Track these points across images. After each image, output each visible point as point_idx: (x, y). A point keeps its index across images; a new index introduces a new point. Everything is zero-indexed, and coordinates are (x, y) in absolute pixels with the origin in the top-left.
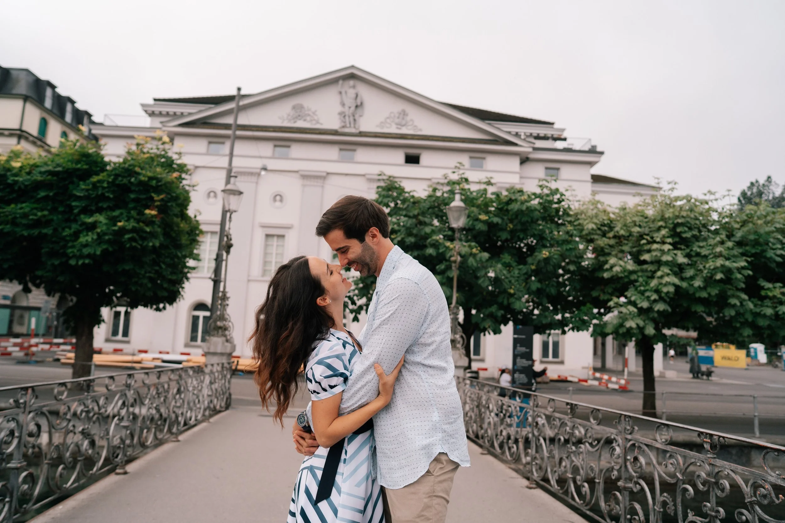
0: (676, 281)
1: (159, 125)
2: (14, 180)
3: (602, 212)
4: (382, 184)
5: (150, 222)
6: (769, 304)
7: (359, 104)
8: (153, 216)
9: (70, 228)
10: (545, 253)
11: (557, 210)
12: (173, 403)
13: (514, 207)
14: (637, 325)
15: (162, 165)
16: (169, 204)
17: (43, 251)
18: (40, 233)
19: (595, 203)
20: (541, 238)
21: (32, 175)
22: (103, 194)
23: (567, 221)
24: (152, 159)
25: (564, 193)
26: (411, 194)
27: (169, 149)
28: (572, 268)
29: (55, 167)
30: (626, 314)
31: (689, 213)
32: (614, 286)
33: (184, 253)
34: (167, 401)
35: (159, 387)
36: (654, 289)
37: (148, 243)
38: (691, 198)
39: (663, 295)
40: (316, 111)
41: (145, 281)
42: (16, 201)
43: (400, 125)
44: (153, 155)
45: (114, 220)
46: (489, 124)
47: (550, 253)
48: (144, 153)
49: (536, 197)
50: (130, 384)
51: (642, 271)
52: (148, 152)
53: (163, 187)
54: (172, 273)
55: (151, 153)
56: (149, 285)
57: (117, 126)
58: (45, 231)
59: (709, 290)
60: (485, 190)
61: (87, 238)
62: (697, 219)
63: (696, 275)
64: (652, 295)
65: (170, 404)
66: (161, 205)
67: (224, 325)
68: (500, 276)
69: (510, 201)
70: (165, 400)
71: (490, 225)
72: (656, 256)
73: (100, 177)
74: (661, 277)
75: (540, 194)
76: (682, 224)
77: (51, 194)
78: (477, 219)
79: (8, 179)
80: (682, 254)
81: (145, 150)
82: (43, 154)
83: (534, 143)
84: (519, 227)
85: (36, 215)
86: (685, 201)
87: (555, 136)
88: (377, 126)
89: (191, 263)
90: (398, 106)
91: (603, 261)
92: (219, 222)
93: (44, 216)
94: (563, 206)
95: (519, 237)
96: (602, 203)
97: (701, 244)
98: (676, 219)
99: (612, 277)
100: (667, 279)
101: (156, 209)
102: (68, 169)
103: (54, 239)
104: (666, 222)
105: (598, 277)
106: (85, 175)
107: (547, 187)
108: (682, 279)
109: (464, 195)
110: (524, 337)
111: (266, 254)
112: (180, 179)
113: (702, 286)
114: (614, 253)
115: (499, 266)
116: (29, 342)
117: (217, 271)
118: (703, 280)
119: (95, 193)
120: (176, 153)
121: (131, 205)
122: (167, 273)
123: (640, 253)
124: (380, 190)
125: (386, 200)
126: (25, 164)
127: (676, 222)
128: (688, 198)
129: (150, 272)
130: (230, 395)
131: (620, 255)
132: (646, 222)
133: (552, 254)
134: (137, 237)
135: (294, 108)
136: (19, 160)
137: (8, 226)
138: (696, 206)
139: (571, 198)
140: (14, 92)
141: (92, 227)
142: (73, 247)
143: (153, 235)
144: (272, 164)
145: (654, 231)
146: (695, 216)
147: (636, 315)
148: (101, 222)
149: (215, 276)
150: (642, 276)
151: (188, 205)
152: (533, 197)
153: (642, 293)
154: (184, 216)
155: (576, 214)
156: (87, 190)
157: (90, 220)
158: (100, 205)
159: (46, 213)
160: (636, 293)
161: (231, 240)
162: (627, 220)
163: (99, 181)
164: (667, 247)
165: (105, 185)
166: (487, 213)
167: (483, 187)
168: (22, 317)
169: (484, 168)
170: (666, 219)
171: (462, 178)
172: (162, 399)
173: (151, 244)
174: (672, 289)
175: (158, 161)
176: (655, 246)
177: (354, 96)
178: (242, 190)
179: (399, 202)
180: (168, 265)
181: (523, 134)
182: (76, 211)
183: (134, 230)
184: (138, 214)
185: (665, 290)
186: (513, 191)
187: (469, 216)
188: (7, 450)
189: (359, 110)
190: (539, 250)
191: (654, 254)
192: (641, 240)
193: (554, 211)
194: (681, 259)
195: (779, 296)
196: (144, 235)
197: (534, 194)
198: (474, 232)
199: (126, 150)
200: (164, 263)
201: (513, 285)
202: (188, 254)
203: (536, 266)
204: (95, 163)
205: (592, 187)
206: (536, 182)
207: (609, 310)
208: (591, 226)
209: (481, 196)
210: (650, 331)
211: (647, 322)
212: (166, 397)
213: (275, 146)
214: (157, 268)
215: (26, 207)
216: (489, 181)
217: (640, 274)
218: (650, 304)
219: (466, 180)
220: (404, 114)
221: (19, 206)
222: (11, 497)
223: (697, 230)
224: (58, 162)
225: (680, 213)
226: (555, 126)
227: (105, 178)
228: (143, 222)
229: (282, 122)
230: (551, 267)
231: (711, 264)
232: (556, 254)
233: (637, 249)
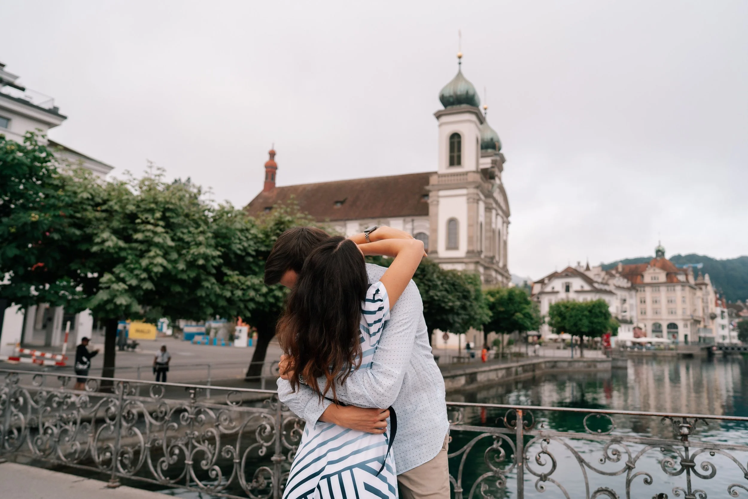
0: (165, 262)
10: (34, 216)
11: (39, 170)
14: (126, 302)
30: (117, 290)
31: (177, 201)
36: (144, 268)
39: (153, 274)
47: (39, 217)
51: (131, 249)
59: (189, 272)
63: (180, 258)
64: (141, 274)
72: (148, 236)
75: (25, 147)
76: (171, 210)
80: (170, 237)
94: (47, 166)
97: (184, 231)
98: (167, 204)
99: (102, 251)
100: (157, 260)
104: (158, 206)
108: (169, 261)
113: (184, 269)
118: (186, 263)
133: (42, 219)
147: (125, 292)
150: (131, 254)
153: (131, 271)
160: (125, 270)
164: (160, 230)
170: (158, 202)
174: (160, 270)
176: (149, 227)
185: (155, 269)
191: (146, 234)
192: (135, 219)
193: (35, 169)
194: (169, 242)
195: (237, 282)
197: (17, 146)
203: (17, 229)
208: (85, 195)
217: (129, 252)
218: (139, 282)
231: (194, 250)
232: (46, 219)
233: (126, 226)
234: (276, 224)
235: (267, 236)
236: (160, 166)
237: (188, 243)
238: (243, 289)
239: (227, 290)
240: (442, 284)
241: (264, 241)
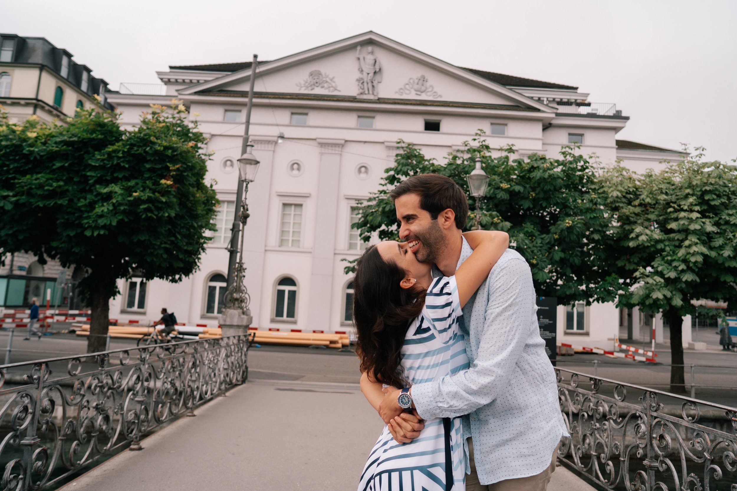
0: (705, 250)
1: (176, 94)
2: (29, 151)
3: (627, 180)
4: (401, 152)
5: (165, 192)
7: (377, 70)
8: (168, 186)
9: (85, 199)
10: (568, 222)
11: (581, 178)
12: (189, 377)
13: (537, 175)
14: (664, 295)
15: (178, 134)
16: (185, 174)
17: (58, 222)
18: (56, 203)
19: (620, 170)
20: (564, 206)
21: (47, 145)
22: (118, 164)
23: (591, 189)
24: (168, 128)
25: (588, 160)
26: (431, 162)
27: (185, 118)
28: (596, 237)
29: (70, 137)
30: (652, 284)
31: (717, 180)
32: (640, 256)
33: (200, 224)
34: (182, 374)
35: (175, 360)
36: (681, 259)
37: (164, 213)
38: (720, 165)
39: (691, 265)
40: (334, 78)
41: (161, 252)
42: (32, 172)
43: (419, 91)
44: (168, 124)
45: (129, 191)
46: (511, 89)
47: (573, 222)
48: (160, 122)
49: (559, 165)
50: (144, 358)
51: (669, 240)
52: (164, 121)
53: (179, 157)
54: (188, 244)
55: (166, 123)
56: (165, 256)
57: (133, 95)
58: (60, 202)
60: (507, 158)
61: (102, 208)
62: (726, 186)
63: (726, 244)
64: (680, 265)
65: (185, 378)
66: (177, 175)
67: (241, 297)
68: (522, 246)
69: (533, 169)
70: (180, 374)
71: (512, 193)
72: (684, 224)
73: (115, 147)
74: (689, 246)
75: (563, 161)
76: (710, 192)
77: (66, 165)
78: (499, 188)
79: (24, 149)
80: (710, 222)
81: (161, 119)
82: (59, 123)
83: (557, 109)
84: (542, 195)
85: (51, 186)
86: (713, 167)
87: (578, 101)
88: (396, 92)
89: (207, 233)
90: (418, 72)
91: (629, 230)
92: (236, 192)
93: (60, 187)
94: (587, 173)
95: (541, 205)
96: (628, 170)
97: (731, 212)
98: (704, 186)
99: (638, 246)
100: (694, 249)
101: (172, 179)
102: (84, 139)
103: (69, 210)
104: (693, 190)
105: (623, 246)
106: (100, 145)
107: (570, 154)
108: (711, 248)
109: (485, 163)
110: (547, 308)
111: (283, 224)
112: (196, 148)
113: (732, 256)
114: (639, 222)
115: (522, 235)
116: (45, 313)
117: (234, 241)
118: (733, 249)
119: (111, 162)
120: (192, 122)
121: (146, 175)
122: (183, 243)
123: (666, 221)
124: (399, 158)
125: (405, 169)
126: (41, 134)
127: (704, 189)
128: (717, 165)
129: (165, 243)
130: (247, 368)
131: (646, 224)
132: (673, 190)
133: (576, 223)
134: (153, 208)
135: (311, 74)
136: (35, 130)
137: (24, 197)
138: (725, 173)
139: (594, 165)
140: (30, 61)
141: (108, 197)
142: (88, 217)
143: (168, 205)
144: (289, 132)
145: (681, 198)
146: (724, 183)
147: (663, 285)
148: (116, 192)
149: (232, 247)
150: (668, 245)
151: (204, 174)
152: (556, 164)
153: (670, 263)
154: (200, 186)
155: (601, 182)
156: (103, 160)
157: (105, 190)
158: (115, 175)
159: (61, 183)
160: (663, 263)
161: (247, 210)
162: (653, 187)
163: (114, 151)
164: (695, 215)
165: (120, 155)
166: (509, 181)
167: (504, 154)
168: (37, 288)
169: (506, 135)
170: (693, 186)
171: (482, 146)
172: (177, 373)
173: (166, 215)
174: (700, 259)
175: (174, 130)
176: (682, 214)
177: (374, 62)
178: (258, 160)
179: (418, 170)
180: (184, 236)
181: (545, 99)
182: (91, 182)
183: (149, 200)
184: (154, 184)
185: (693, 259)
186: (535, 158)
187: (490, 185)
188: (21, 426)
189: (378, 77)
190: (562, 219)
191: (682, 222)
192: (668, 208)
193: (578, 178)
194: (710, 228)
196: (160, 205)
197: (557, 161)
198: (496, 201)
199: (142, 119)
200: (180, 233)
201: (536, 255)
202: (204, 224)
203: (559, 235)
204: (111, 132)
205: (617, 153)
206: (559, 149)
207: (635, 280)
208: (616, 194)
209: (503, 164)
210: (678, 302)
211: (674, 293)
212: (181, 370)
213: (292, 114)
214: (173, 239)
215: (42, 178)
216: (511, 148)
217: (667, 243)
218: (678, 274)
219: (487, 147)
220: (423, 79)
221: (35, 176)
222: (25, 474)
223: (725, 197)
224: (73, 132)
225: (708, 180)
226: (579, 91)
227: (120, 148)
228: (159, 192)
229: (300, 90)
230: (575, 237)
232: (580, 223)
233: (664, 217)
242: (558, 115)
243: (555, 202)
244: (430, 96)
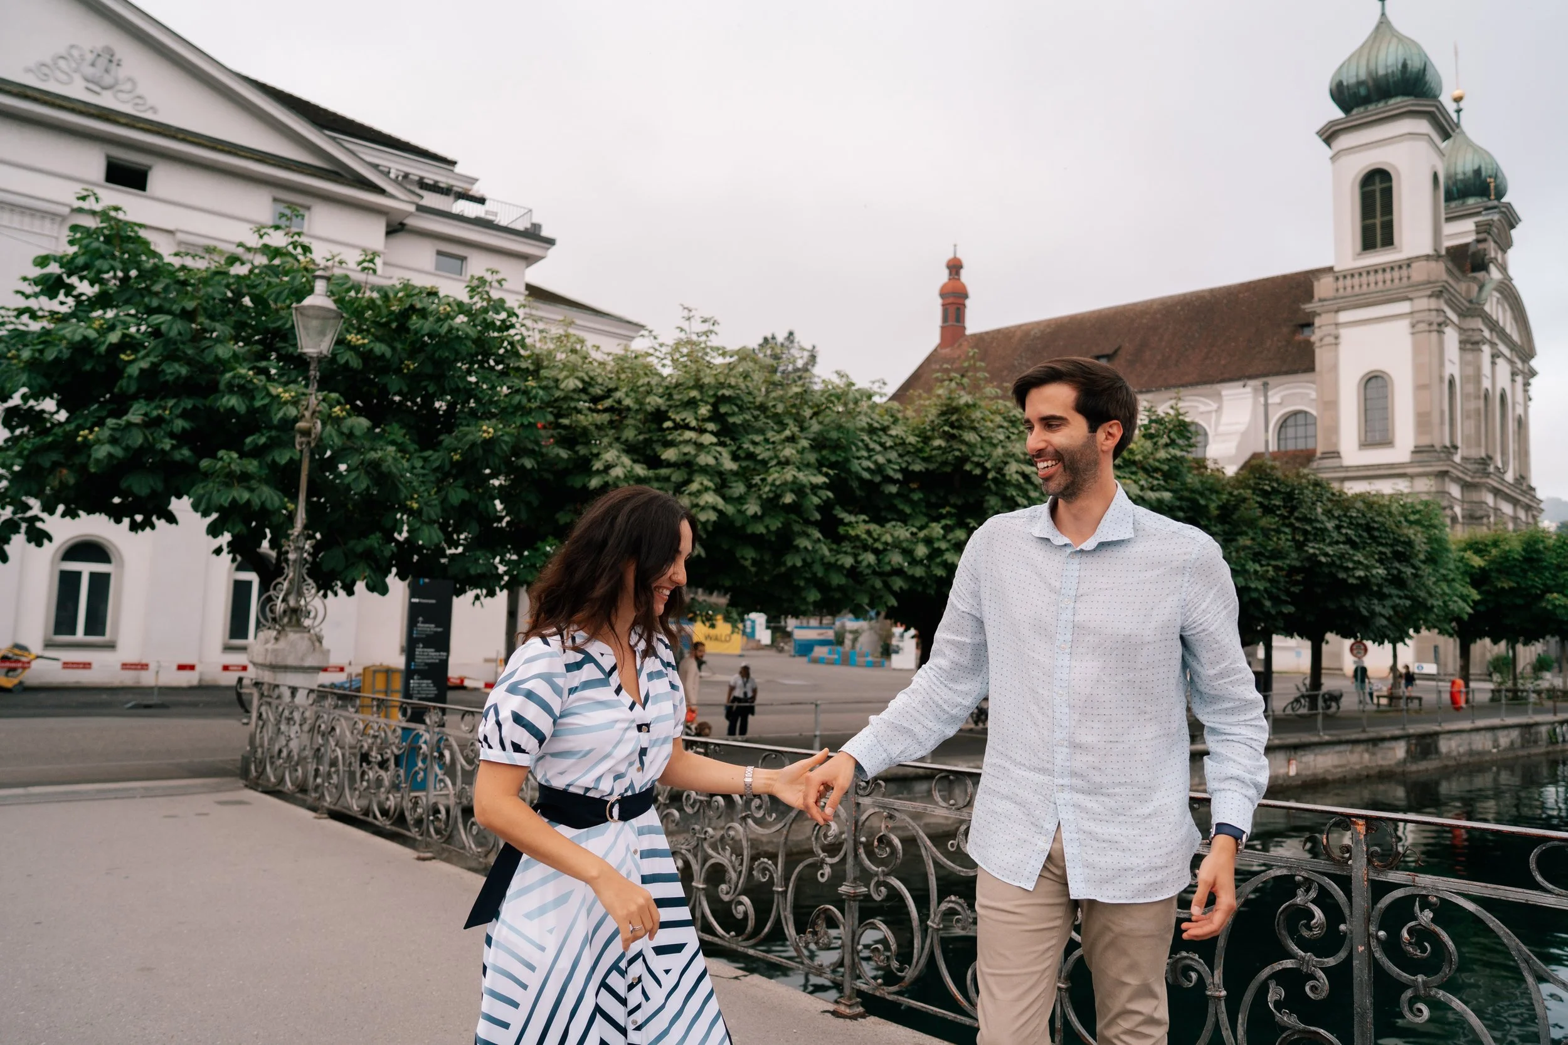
0: (720, 503)
6: (849, 550)
10: (486, 430)
11: (498, 344)
13: (422, 325)
23: (514, 368)
25: (513, 310)
31: (742, 380)
38: (745, 354)
43: (97, 84)
46: (330, 137)
47: (495, 431)
49: (461, 312)
51: (658, 479)
59: (767, 521)
62: (751, 393)
63: (750, 494)
69: (411, 311)
71: (368, 357)
72: (687, 453)
74: (699, 493)
75: (469, 305)
76: (728, 400)
80: (728, 453)
83: (422, 197)
84: (429, 369)
86: (735, 358)
87: (455, 189)
88: (30, 71)
91: (588, 456)
94: (510, 336)
95: (424, 390)
96: (583, 339)
97: (756, 438)
98: (720, 388)
100: (705, 498)
104: (703, 393)
105: (577, 487)
107: (482, 293)
108: (728, 499)
110: (431, 602)
113: (758, 514)
118: (760, 503)
123: (658, 445)
127: (719, 393)
128: (741, 354)
133: (500, 433)
139: (529, 323)
145: (682, 406)
146: (748, 387)
152: (456, 309)
155: (537, 357)
162: (636, 379)
164: (707, 439)
166: (361, 329)
169: (306, 230)
170: (703, 385)
174: (713, 516)
176: (687, 435)
185: (703, 517)
191: (684, 449)
192: (663, 420)
193: (491, 344)
194: (727, 463)
195: (864, 536)
197: (458, 304)
201: (416, 492)
203: (463, 455)
208: (571, 383)
220: (109, 57)
223: (750, 413)
225: (725, 379)
226: (458, 169)
230: (497, 460)
231: (775, 476)
232: (508, 433)
233: (647, 436)
234: (943, 413)
235: (926, 440)
236: (707, 316)
237: (764, 463)
238: (876, 552)
239: (846, 553)
240: (1338, 528)
241: (921, 450)
242: (421, 209)
243: (453, 386)
244: (124, 102)
